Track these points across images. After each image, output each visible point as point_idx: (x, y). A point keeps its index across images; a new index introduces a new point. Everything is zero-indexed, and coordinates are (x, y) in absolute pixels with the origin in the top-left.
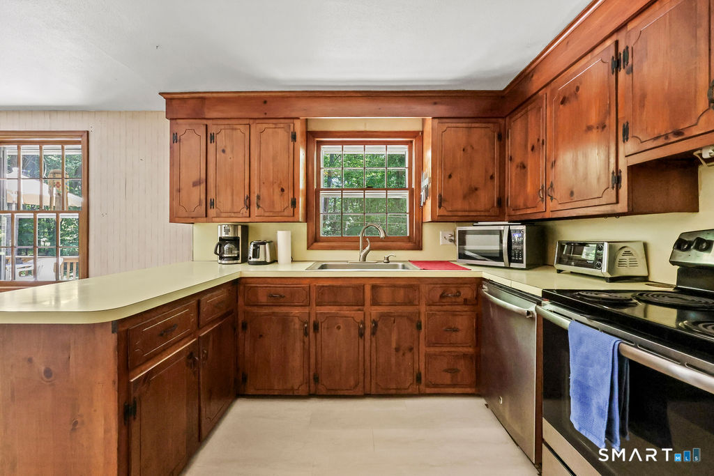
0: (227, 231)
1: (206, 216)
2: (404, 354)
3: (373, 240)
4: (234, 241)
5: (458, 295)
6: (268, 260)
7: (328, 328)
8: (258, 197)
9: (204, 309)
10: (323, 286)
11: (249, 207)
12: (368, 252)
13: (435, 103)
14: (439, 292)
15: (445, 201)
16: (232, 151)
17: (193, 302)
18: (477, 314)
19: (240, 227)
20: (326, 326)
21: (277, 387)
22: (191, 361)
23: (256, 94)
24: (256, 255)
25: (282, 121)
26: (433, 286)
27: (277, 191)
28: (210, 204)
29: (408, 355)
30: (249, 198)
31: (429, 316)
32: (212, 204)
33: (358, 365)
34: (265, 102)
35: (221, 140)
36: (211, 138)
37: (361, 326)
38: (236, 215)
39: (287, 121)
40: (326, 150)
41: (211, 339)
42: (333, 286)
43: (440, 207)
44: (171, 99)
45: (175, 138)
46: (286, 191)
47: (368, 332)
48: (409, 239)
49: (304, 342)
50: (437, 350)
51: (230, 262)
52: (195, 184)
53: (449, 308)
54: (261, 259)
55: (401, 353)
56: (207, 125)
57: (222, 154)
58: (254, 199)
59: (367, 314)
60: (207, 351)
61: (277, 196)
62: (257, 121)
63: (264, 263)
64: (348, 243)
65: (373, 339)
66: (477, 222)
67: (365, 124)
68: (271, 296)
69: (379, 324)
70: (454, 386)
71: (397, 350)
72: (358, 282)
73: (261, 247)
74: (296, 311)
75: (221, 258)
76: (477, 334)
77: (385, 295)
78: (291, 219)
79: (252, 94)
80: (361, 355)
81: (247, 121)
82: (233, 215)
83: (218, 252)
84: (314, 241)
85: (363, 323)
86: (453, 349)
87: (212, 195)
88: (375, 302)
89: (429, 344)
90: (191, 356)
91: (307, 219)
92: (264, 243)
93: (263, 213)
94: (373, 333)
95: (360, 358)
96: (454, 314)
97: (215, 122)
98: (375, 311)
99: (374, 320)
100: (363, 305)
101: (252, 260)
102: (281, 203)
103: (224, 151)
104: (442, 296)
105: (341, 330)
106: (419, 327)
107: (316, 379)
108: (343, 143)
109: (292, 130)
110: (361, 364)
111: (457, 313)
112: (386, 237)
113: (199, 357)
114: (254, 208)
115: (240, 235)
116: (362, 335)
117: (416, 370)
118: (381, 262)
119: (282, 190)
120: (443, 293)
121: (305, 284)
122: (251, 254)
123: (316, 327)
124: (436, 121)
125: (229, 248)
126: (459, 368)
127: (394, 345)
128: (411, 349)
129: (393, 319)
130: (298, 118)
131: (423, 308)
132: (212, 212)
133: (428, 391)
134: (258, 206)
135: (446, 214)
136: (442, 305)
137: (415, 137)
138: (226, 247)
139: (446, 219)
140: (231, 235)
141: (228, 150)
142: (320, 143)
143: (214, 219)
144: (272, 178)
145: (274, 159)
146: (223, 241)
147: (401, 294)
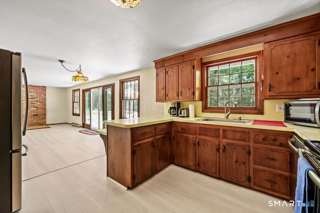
0: (172, 105)
1: (165, 100)
2: (240, 165)
3: (232, 109)
4: (174, 108)
5: (275, 140)
6: (185, 116)
7: (203, 145)
8: (181, 92)
9: (157, 130)
10: (201, 127)
11: (178, 96)
12: (229, 114)
13: (266, 35)
14: (262, 137)
15: (273, 87)
16: (173, 76)
17: (154, 127)
18: (290, 154)
19: (176, 103)
20: (202, 144)
21: (184, 163)
22: (152, 145)
23: (180, 54)
24: (181, 114)
25: (189, 62)
26: (258, 133)
27: (188, 89)
28: (166, 95)
29: (242, 166)
30: (178, 92)
31: (255, 149)
32: (167, 95)
33: (216, 164)
34: (183, 56)
35: (170, 73)
36: (166, 73)
37: (218, 147)
38: (174, 99)
39: (191, 61)
40: (211, 69)
41: (160, 140)
42: (205, 128)
43: (270, 91)
44: (156, 62)
45: (157, 75)
46: (191, 89)
47: (221, 150)
48: (255, 109)
49: (194, 149)
50: (261, 168)
51: (173, 116)
52: (162, 89)
53: (269, 146)
54: (182, 115)
55: (239, 164)
56: (165, 69)
57: (170, 78)
58: (180, 92)
59: (221, 142)
60: (159, 143)
61: (187, 91)
62: (181, 64)
63: (184, 117)
64: (220, 110)
65: (224, 154)
66: (299, 98)
67: (229, 54)
68: (182, 129)
69: (227, 147)
70: (273, 190)
71: (236, 162)
72: (216, 127)
73: (183, 111)
74: (191, 136)
75: (170, 114)
76: (290, 165)
77: (230, 135)
78: (193, 100)
79: (179, 54)
80: (218, 159)
81: (177, 65)
82: (173, 99)
83: (169, 112)
84: (205, 109)
85: (219, 146)
86: (271, 170)
87: (167, 93)
88: (224, 137)
89: (255, 163)
90: (152, 143)
91: (201, 99)
92: (184, 109)
93: (182, 98)
94: (224, 151)
95: (217, 161)
96: (272, 150)
97: (168, 67)
98: (225, 141)
99: (224, 145)
100: (219, 138)
101: (180, 115)
102: (189, 93)
103: (170, 77)
104: (263, 139)
105: (209, 147)
106: (249, 153)
107: (199, 165)
108: (218, 65)
109: (193, 64)
110: (218, 164)
111: (274, 150)
112: (236, 107)
113: (155, 144)
114: (180, 96)
115: (176, 106)
116: (218, 150)
117: (247, 174)
118: (237, 119)
119: (189, 89)
120: (265, 138)
121: (194, 126)
122: (179, 114)
123: (198, 144)
124: (267, 44)
125: (173, 111)
126: (277, 181)
127: (234, 159)
128: (244, 163)
129: (234, 146)
130: (195, 59)
131: (251, 144)
132: (167, 98)
133: (255, 187)
134: (181, 95)
135: (274, 94)
136: (264, 144)
137: (258, 54)
138: (172, 110)
139: (273, 97)
140: (173, 106)
141: (172, 76)
142: (208, 67)
143: (168, 101)
144: (186, 84)
145: (186, 77)
146: (171, 108)
147: (238, 135)
